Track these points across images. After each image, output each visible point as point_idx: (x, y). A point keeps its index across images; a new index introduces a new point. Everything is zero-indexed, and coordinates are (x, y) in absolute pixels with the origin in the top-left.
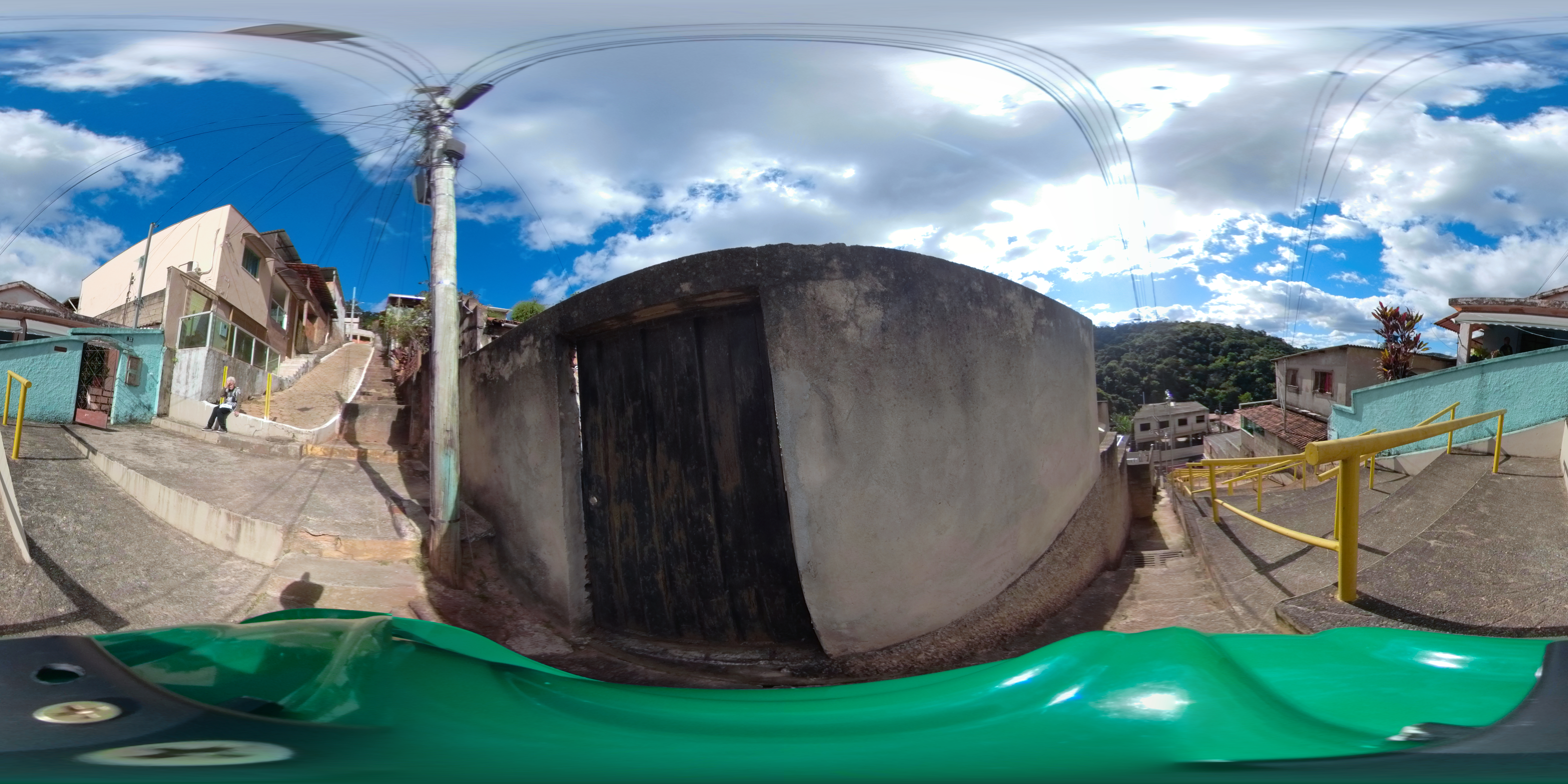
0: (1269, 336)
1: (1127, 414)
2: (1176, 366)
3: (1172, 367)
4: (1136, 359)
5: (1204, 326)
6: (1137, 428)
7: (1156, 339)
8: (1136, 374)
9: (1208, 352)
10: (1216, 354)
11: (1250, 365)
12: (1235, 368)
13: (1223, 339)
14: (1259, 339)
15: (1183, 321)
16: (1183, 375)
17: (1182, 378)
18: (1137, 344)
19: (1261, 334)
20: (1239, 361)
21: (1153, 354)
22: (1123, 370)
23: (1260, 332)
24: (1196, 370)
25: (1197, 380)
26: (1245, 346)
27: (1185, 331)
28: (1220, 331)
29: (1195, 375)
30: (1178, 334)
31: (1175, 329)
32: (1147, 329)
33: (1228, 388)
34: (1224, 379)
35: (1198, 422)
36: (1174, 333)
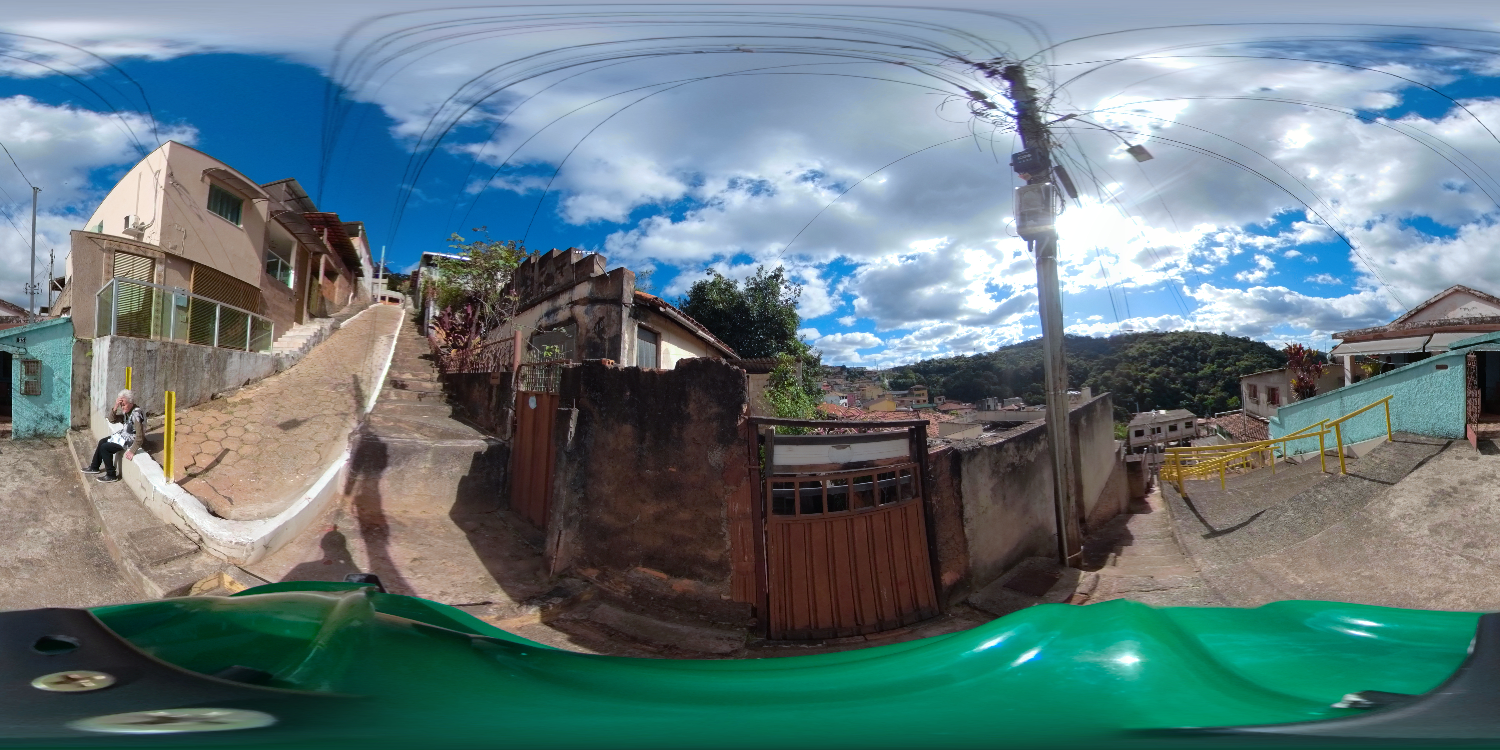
0: (1253, 341)
1: (1122, 421)
2: (1167, 374)
3: (1163, 375)
4: (1130, 369)
5: (1192, 334)
6: (1132, 434)
7: (1148, 348)
8: (1130, 383)
9: (1197, 359)
10: (1204, 361)
11: (1237, 370)
12: (1222, 373)
14: (1244, 344)
15: (1173, 331)
17: (1173, 386)
18: (1130, 354)
20: (1226, 366)
21: (1145, 363)
22: (1118, 379)
23: (1245, 338)
24: (1186, 378)
25: (1187, 387)
26: (1231, 351)
27: (1175, 340)
28: (1207, 337)
29: (1185, 382)
30: (1169, 343)
31: (1165, 339)
32: (1139, 340)
33: (1216, 393)
34: (1212, 385)
35: (1187, 427)
36: (1164, 343)
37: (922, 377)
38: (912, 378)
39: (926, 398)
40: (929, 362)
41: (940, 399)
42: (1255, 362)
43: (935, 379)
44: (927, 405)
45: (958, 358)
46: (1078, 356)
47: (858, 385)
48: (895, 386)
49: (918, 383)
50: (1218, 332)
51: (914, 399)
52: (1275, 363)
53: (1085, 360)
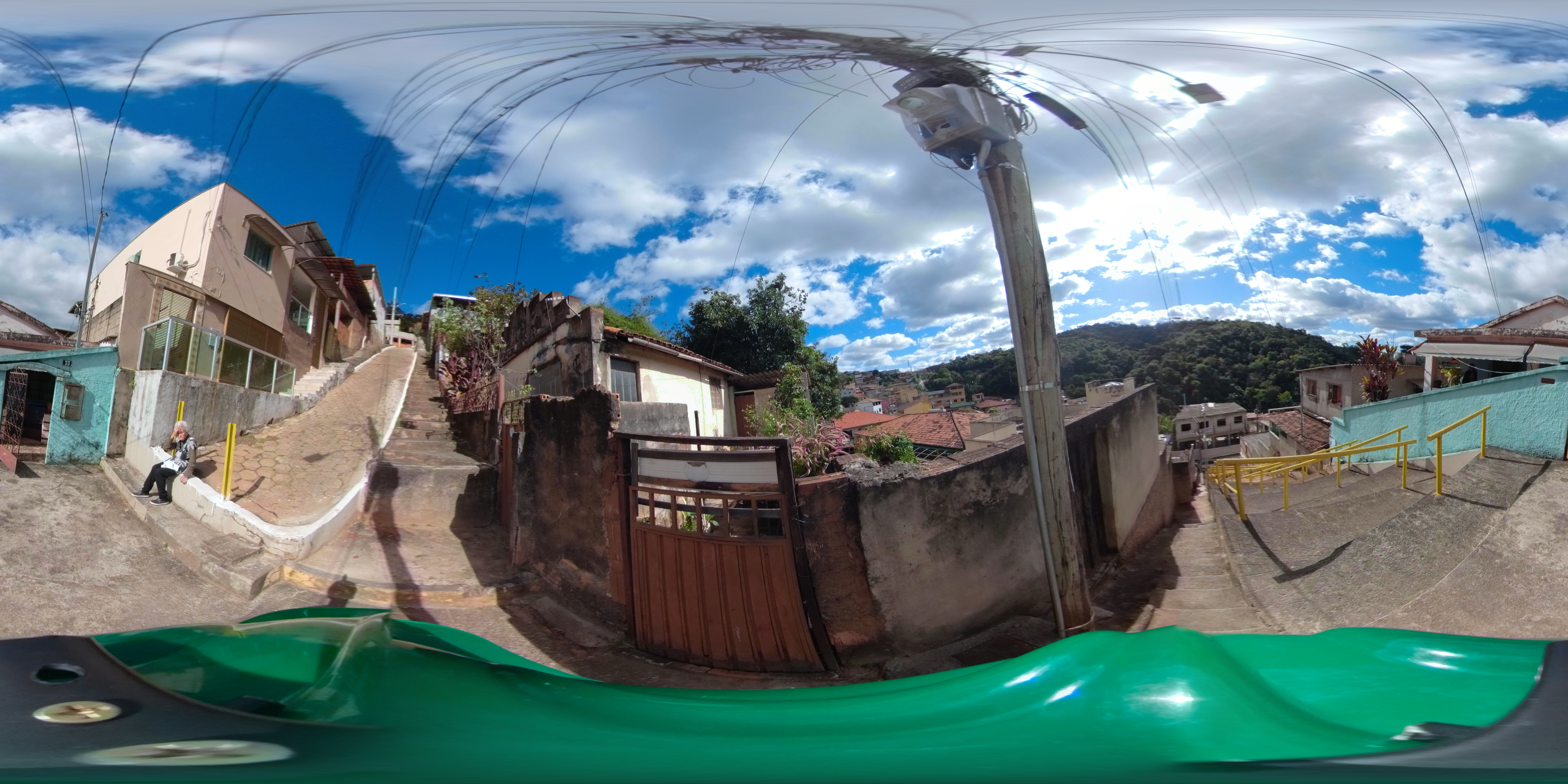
0: (1309, 335)
1: (1168, 414)
2: (1216, 366)
3: (1213, 366)
4: (1177, 358)
5: (1243, 325)
6: (1179, 428)
7: (1197, 338)
8: (1177, 374)
9: (1248, 351)
10: (1255, 353)
11: (1290, 364)
12: (1274, 367)
13: (1263, 338)
14: (1299, 338)
15: (1223, 319)
16: (1223, 375)
17: (1222, 378)
18: (1177, 343)
19: (1301, 333)
20: (1279, 360)
21: (1193, 353)
22: (1164, 369)
23: (1300, 331)
24: (1236, 369)
25: (1237, 379)
26: (1285, 345)
27: (1225, 330)
28: (1260, 330)
29: (1234, 375)
30: (1219, 334)
31: (1215, 328)
32: (1187, 328)
33: (1267, 386)
34: (1263, 378)
35: (1236, 422)
36: (1215, 332)
37: (959, 375)
38: (948, 377)
39: (963, 396)
40: (965, 359)
41: (978, 397)
42: (1310, 357)
43: (972, 376)
44: (965, 403)
45: (995, 352)
46: (1122, 345)
47: (892, 389)
48: (931, 386)
49: (955, 381)
50: (1272, 322)
51: (952, 398)
52: (1331, 358)
53: (1129, 349)
